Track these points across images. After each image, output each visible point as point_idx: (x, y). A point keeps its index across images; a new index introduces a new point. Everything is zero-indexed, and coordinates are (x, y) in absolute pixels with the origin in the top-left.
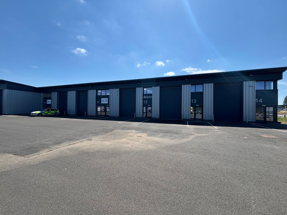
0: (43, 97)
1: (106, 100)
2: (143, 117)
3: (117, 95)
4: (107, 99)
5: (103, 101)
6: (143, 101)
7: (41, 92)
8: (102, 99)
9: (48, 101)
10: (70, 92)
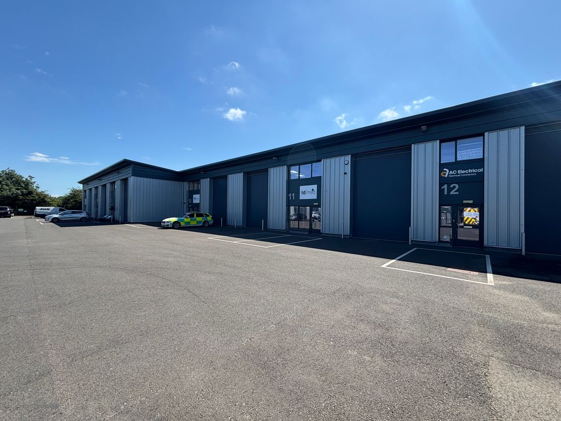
0: (188, 190)
1: (313, 190)
2: (440, 241)
3: (345, 173)
4: (315, 187)
5: (304, 193)
6: (441, 185)
7: (183, 181)
8: (302, 188)
9: (196, 197)
10: (232, 175)
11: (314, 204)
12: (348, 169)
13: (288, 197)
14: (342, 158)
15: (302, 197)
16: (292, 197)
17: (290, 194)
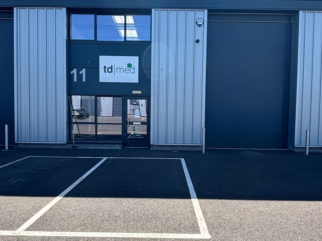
1: (130, 65)
3: (197, 41)
4: (134, 60)
5: (110, 70)
8: (104, 61)
11: (134, 92)
12: (202, 34)
13: (69, 77)
14: (191, 13)
15: (104, 77)
16: (80, 76)
17: (74, 71)
